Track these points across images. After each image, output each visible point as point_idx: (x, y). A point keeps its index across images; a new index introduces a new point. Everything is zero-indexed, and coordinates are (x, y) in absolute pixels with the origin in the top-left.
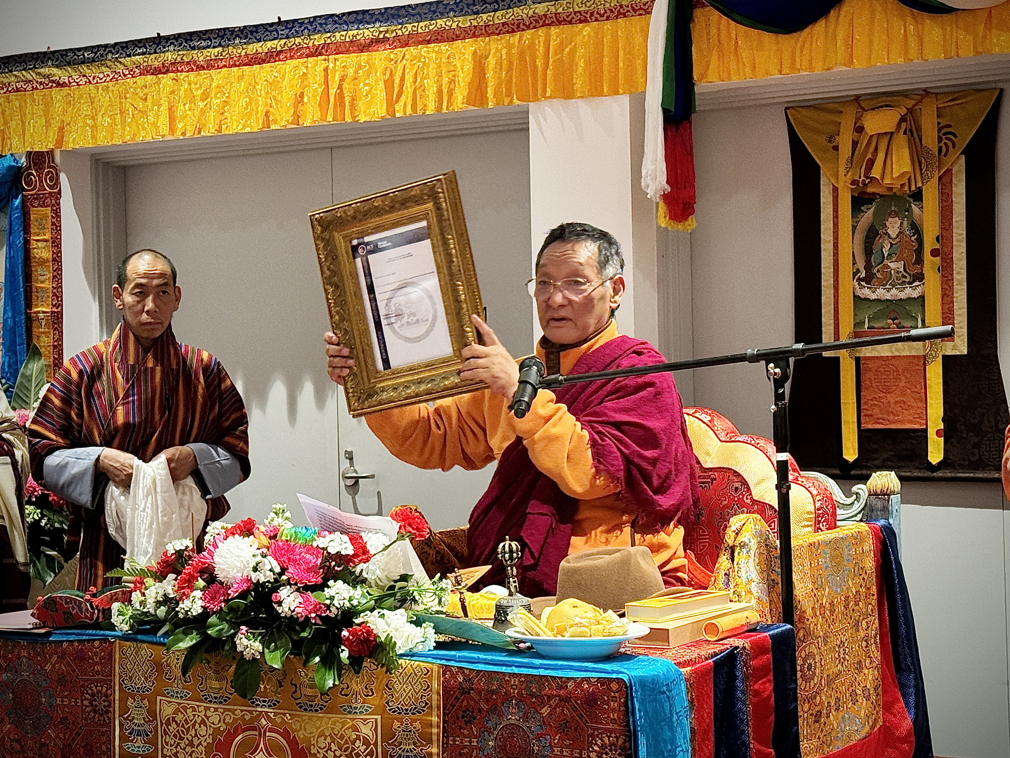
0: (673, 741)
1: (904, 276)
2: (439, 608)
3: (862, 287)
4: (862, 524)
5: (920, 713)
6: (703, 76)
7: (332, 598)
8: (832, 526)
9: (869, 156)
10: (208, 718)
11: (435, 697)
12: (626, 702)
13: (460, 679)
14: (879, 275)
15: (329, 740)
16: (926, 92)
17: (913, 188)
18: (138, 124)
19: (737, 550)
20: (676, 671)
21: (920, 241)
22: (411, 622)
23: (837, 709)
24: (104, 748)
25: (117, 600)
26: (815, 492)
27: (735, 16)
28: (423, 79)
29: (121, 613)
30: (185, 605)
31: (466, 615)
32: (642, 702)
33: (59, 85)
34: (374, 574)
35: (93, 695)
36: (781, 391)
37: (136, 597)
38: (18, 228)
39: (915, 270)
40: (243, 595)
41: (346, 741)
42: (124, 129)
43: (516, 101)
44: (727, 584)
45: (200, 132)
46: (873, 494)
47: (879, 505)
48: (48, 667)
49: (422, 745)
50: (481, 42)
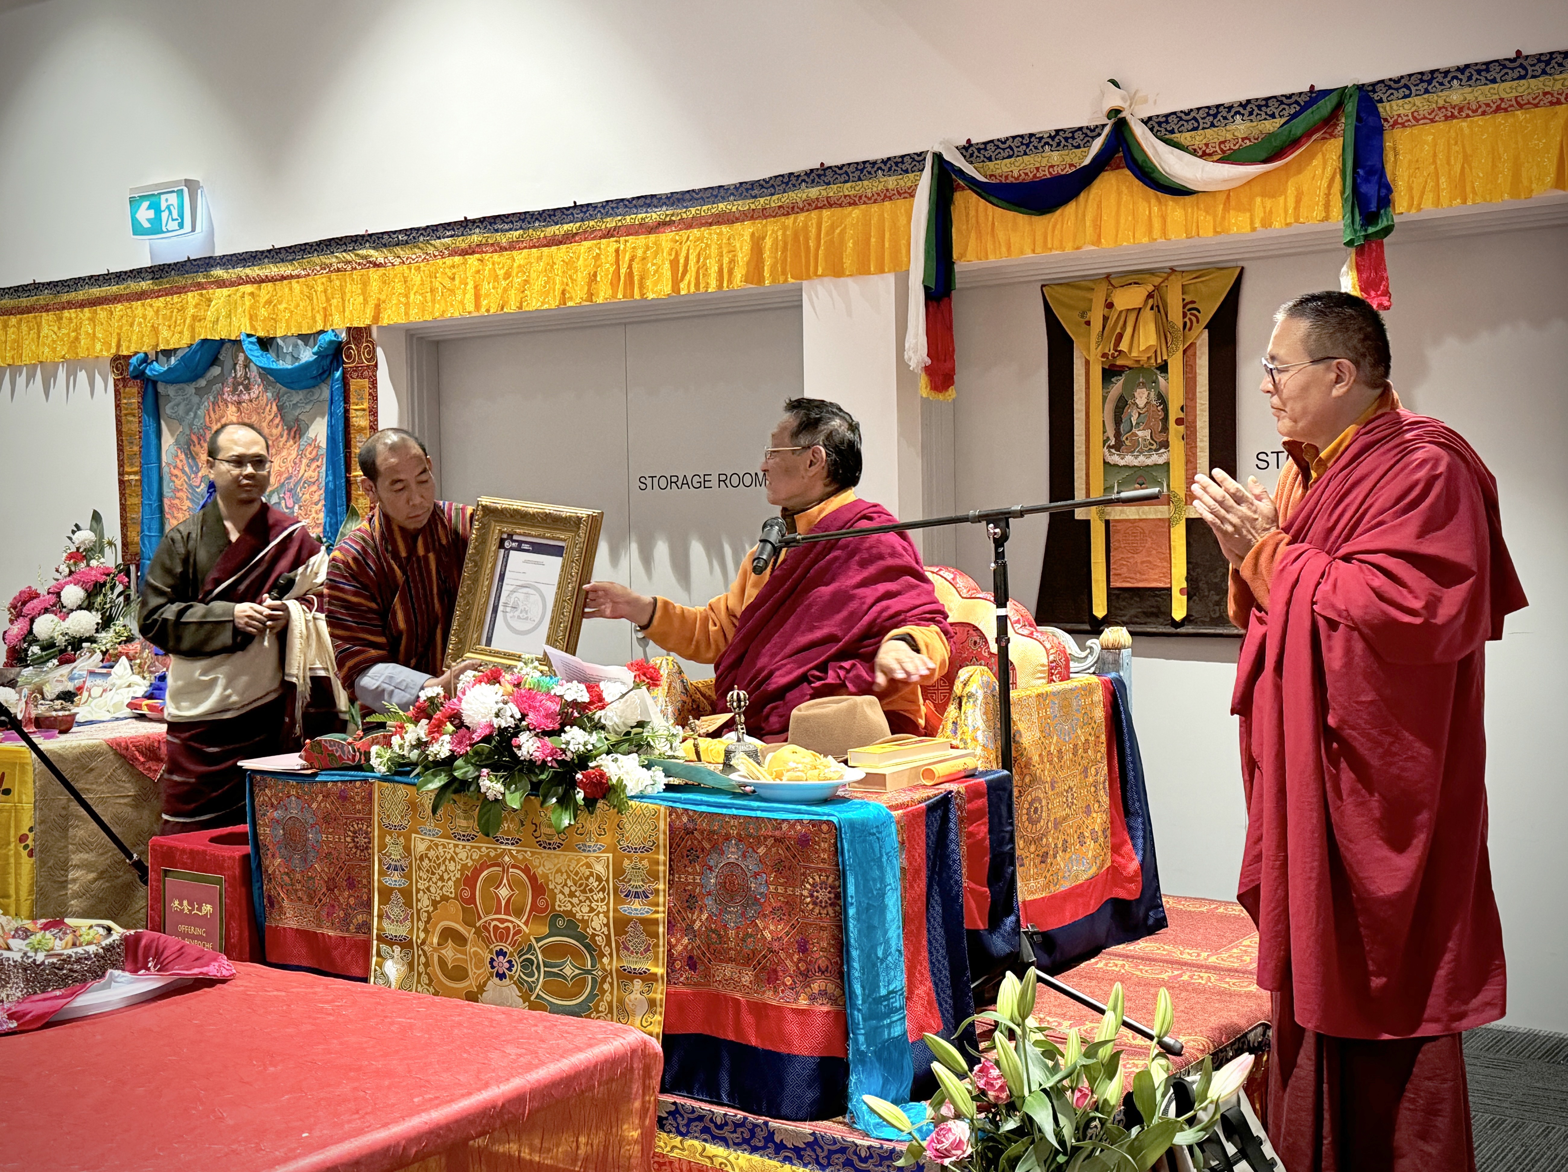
0: (882, 879)
1: (1151, 444)
2: (670, 753)
3: (1111, 454)
4: (1094, 676)
5: (1148, 854)
6: (962, 255)
7: (568, 743)
8: (1065, 677)
9: (1118, 330)
10: (457, 854)
11: (661, 836)
12: (836, 843)
13: (685, 819)
14: (1127, 443)
15: (565, 876)
16: (1173, 270)
17: (1159, 361)
18: (446, 302)
19: (964, 700)
20: (888, 814)
21: (1166, 410)
22: (643, 766)
23: (1064, 851)
24: (365, 881)
25: (377, 743)
26: (1048, 646)
27: (992, 199)
28: (705, 259)
29: (379, 756)
30: (433, 749)
31: (699, 760)
32: (852, 843)
33: (376, 265)
34: (611, 720)
35: (355, 832)
36: (1001, 550)
37: (396, 740)
38: (339, 398)
39: (1161, 438)
40: (487, 739)
41: (581, 879)
42: (434, 307)
43: (790, 280)
44: (955, 732)
45: (502, 309)
46: (1105, 648)
47: (1111, 658)
48: (315, 806)
49: (650, 882)
50: (759, 224)
